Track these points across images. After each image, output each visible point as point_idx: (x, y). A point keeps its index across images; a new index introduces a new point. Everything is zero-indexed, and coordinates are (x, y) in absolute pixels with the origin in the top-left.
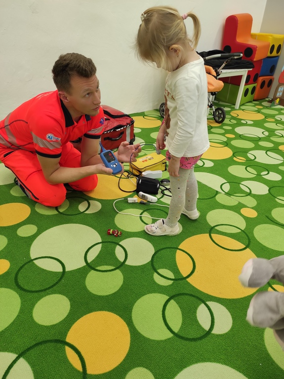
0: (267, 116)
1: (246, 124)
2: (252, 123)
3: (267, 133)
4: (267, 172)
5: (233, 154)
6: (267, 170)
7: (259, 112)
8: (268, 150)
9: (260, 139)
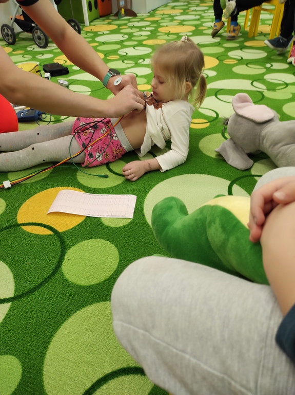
0: (119, 26)
1: (104, 34)
2: (109, 32)
3: (127, 37)
4: (143, 60)
5: (105, 55)
6: (142, 59)
7: (110, 24)
8: (134, 47)
9: (123, 41)
